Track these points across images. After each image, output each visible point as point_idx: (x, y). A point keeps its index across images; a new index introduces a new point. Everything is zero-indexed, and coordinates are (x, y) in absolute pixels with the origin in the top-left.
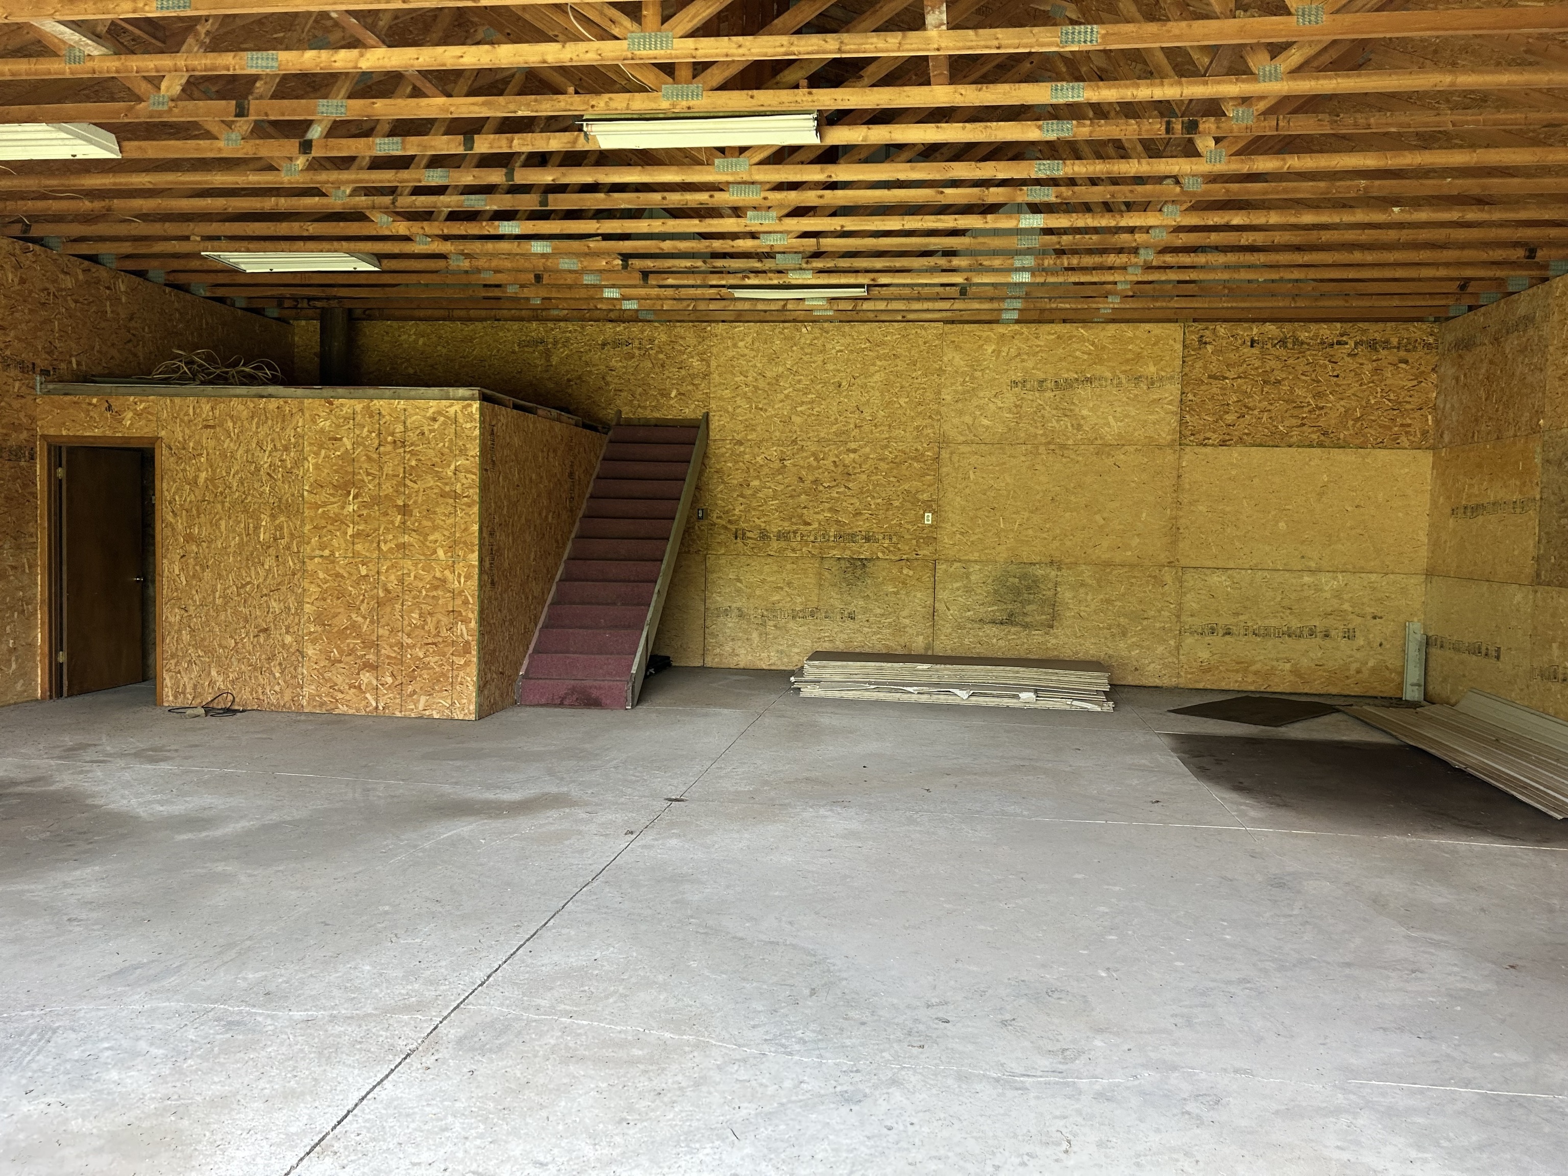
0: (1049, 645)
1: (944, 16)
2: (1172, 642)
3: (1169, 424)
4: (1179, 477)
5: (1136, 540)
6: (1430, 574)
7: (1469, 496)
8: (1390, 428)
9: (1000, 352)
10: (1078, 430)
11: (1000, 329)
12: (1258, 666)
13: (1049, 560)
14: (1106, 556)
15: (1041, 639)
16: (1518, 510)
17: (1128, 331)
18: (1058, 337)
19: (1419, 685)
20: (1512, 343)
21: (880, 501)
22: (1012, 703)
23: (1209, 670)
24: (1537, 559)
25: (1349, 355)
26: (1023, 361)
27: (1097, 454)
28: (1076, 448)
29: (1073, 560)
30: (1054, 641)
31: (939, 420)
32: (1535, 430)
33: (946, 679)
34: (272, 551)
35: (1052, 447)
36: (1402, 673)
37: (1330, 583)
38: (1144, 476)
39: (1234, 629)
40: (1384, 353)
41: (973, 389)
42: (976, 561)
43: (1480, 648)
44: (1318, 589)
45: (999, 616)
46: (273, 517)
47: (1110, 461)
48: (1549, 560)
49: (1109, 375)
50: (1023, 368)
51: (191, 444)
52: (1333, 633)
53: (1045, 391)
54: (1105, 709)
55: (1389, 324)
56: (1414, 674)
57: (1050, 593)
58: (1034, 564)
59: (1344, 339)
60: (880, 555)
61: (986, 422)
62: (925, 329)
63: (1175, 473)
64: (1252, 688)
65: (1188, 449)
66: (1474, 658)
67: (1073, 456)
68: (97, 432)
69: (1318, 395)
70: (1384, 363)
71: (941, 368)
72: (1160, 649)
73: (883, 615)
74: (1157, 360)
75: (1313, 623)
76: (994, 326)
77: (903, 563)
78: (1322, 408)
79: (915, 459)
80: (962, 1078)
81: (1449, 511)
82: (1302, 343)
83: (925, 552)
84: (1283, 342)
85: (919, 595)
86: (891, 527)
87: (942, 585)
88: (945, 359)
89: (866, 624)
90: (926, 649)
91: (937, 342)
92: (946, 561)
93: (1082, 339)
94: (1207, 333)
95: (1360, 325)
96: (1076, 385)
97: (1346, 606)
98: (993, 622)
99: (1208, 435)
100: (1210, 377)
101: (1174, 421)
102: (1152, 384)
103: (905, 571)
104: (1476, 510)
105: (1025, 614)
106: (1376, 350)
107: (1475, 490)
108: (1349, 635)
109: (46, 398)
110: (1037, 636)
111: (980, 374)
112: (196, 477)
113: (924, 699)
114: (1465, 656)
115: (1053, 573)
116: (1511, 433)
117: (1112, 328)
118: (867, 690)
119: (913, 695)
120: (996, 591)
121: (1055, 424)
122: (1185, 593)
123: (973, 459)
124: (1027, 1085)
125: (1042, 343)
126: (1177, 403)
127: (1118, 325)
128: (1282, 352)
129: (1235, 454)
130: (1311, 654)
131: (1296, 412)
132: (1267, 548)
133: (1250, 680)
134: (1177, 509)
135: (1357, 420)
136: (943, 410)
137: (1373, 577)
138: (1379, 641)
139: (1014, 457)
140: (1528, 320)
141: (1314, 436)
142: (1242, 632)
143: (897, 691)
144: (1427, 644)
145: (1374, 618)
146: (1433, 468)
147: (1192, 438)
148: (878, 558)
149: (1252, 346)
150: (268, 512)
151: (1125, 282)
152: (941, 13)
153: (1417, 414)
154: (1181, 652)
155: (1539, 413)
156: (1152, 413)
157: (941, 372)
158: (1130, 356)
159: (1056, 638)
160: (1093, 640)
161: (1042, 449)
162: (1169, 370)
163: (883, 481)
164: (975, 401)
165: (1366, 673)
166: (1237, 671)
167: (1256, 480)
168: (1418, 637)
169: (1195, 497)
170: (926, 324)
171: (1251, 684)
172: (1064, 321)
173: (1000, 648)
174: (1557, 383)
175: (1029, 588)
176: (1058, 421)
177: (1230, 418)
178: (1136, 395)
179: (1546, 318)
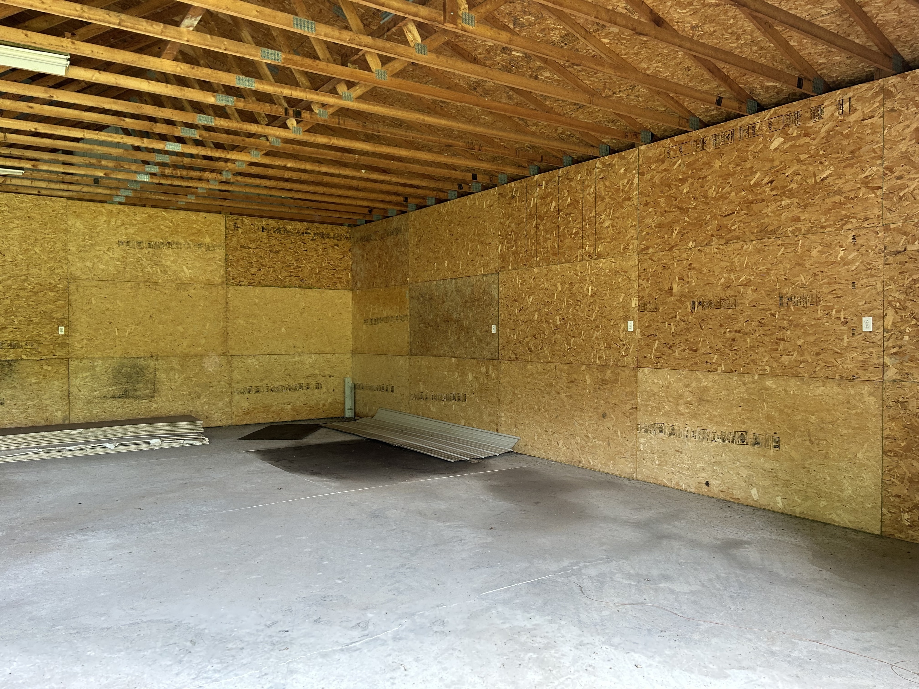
0: (152, 408)
1: (196, 23)
2: (227, 399)
3: (220, 272)
4: (227, 303)
5: (204, 341)
6: (354, 352)
7: (373, 314)
8: (332, 279)
9: (110, 221)
10: (165, 274)
11: (109, 207)
12: (274, 408)
13: (149, 355)
14: (185, 351)
15: (147, 405)
16: (399, 321)
17: (193, 216)
18: (149, 216)
19: (351, 409)
20: (390, 241)
21: (21, 318)
22: (145, 447)
23: (248, 413)
24: (410, 343)
25: (311, 240)
26: (126, 229)
27: (177, 289)
28: (164, 285)
29: (166, 354)
30: (155, 406)
31: (67, 264)
32: (405, 283)
33: (94, 438)
35: (148, 284)
36: (343, 404)
37: (309, 360)
38: (207, 303)
39: (261, 389)
40: (327, 240)
41: (92, 245)
42: (99, 358)
43: (383, 388)
44: (303, 364)
45: (117, 393)
47: (185, 293)
48: (415, 344)
49: (182, 241)
50: (126, 234)
52: (311, 386)
53: (142, 248)
54: (204, 443)
55: (329, 226)
56: (349, 404)
57: (151, 376)
58: (140, 358)
59: (309, 231)
60: (24, 357)
61: (101, 266)
62: (53, 202)
63: (224, 301)
64: (272, 421)
65: (231, 287)
66: (380, 392)
67: (163, 290)
69: (298, 260)
70: (328, 245)
71: (66, 229)
72: (221, 404)
73: (28, 399)
74: (211, 235)
75: (300, 382)
76: (105, 205)
77: (43, 361)
78: (300, 267)
79: (50, 289)
80: (324, 656)
81: (363, 321)
82: (288, 232)
83: (60, 353)
84: (279, 230)
85: (56, 383)
86: (32, 337)
87: (74, 376)
88: (69, 223)
89: (15, 407)
90: (64, 420)
91: (62, 211)
92: (77, 358)
93: (164, 219)
94: (238, 221)
95: (316, 224)
96: (162, 246)
97: (317, 372)
98: (114, 397)
99: (242, 279)
100: (241, 247)
101: (222, 272)
102: (209, 248)
103: (45, 367)
104: (377, 320)
105: (135, 390)
106: (323, 238)
107: (376, 311)
108: (319, 387)
110: (144, 404)
111: (96, 235)
113: (82, 453)
114: (376, 392)
115: (153, 363)
116: (393, 283)
117: (183, 214)
118: (37, 453)
119: (74, 451)
120: (115, 377)
121: (149, 269)
122: (233, 370)
123: (94, 290)
124: (359, 647)
125: (139, 219)
126: (223, 261)
127: (186, 212)
128: (278, 235)
129: (257, 290)
130: (301, 399)
131: (287, 269)
132: (276, 343)
133: (270, 417)
134: (227, 322)
135: (317, 274)
136: (70, 257)
137: (329, 356)
138: (332, 388)
139: (123, 290)
140: (397, 231)
141: (297, 282)
142: (265, 390)
143: (59, 451)
144: (355, 388)
145: (330, 377)
146: (352, 300)
147: (233, 281)
148: (22, 359)
149: (263, 231)
151: (204, 189)
152: (195, 20)
153: (344, 272)
154: (233, 404)
155: (406, 275)
156: (210, 266)
157: (66, 231)
158: (195, 231)
159: (157, 403)
160: (180, 403)
161: (142, 285)
162: (218, 241)
163: (24, 305)
164: (93, 253)
165: (327, 406)
166: (263, 412)
167: (269, 306)
168: (350, 385)
169: (237, 315)
170: (54, 198)
171: (271, 419)
172: (152, 206)
173: (119, 414)
174: (414, 261)
175: (137, 373)
176: (151, 268)
177: (253, 270)
178: (199, 255)
179: (407, 230)
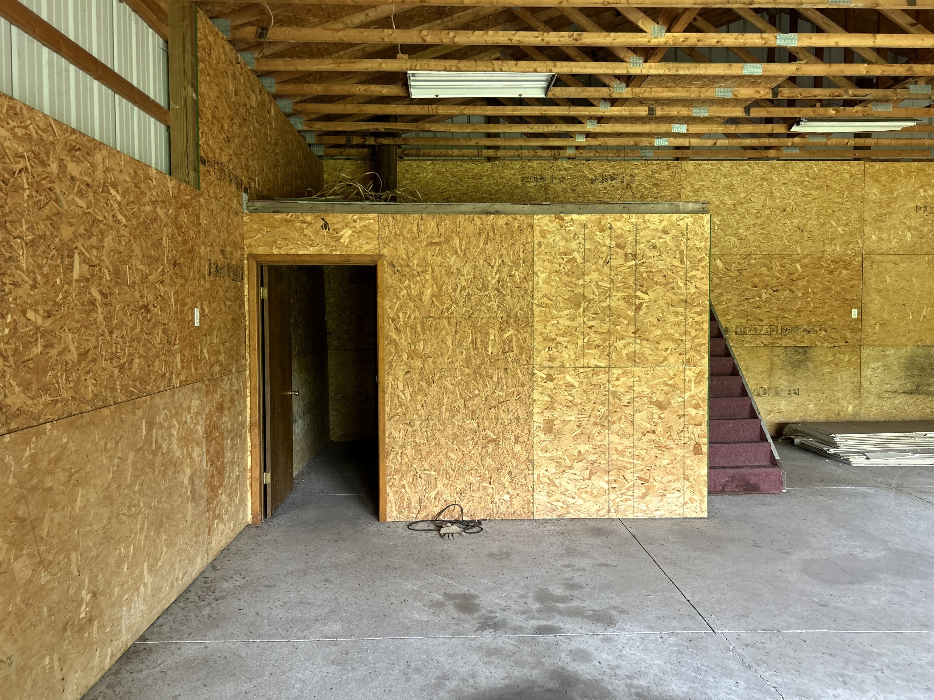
9: (908, 184)
11: (907, 166)
26: (925, 191)
31: (862, 237)
34: (501, 364)
41: (888, 213)
42: (892, 346)
45: (910, 387)
46: (502, 330)
50: (925, 197)
51: (415, 262)
60: (818, 343)
62: (851, 166)
68: (312, 250)
71: (863, 196)
73: (820, 391)
77: (836, 349)
79: (845, 267)
83: (853, 340)
85: (848, 373)
86: (826, 321)
87: (866, 366)
88: (867, 189)
89: (808, 398)
90: (855, 416)
91: (860, 176)
92: (869, 346)
98: (905, 392)
103: (838, 355)
105: (929, 385)
109: (255, 216)
111: (893, 201)
112: (421, 293)
120: (907, 368)
123: (889, 266)
136: (865, 229)
139: (919, 264)
148: (816, 345)
150: (497, 327)
157: (863, 199)
164: (889, 222)
170: (852, 162)
173: (910, 412)
